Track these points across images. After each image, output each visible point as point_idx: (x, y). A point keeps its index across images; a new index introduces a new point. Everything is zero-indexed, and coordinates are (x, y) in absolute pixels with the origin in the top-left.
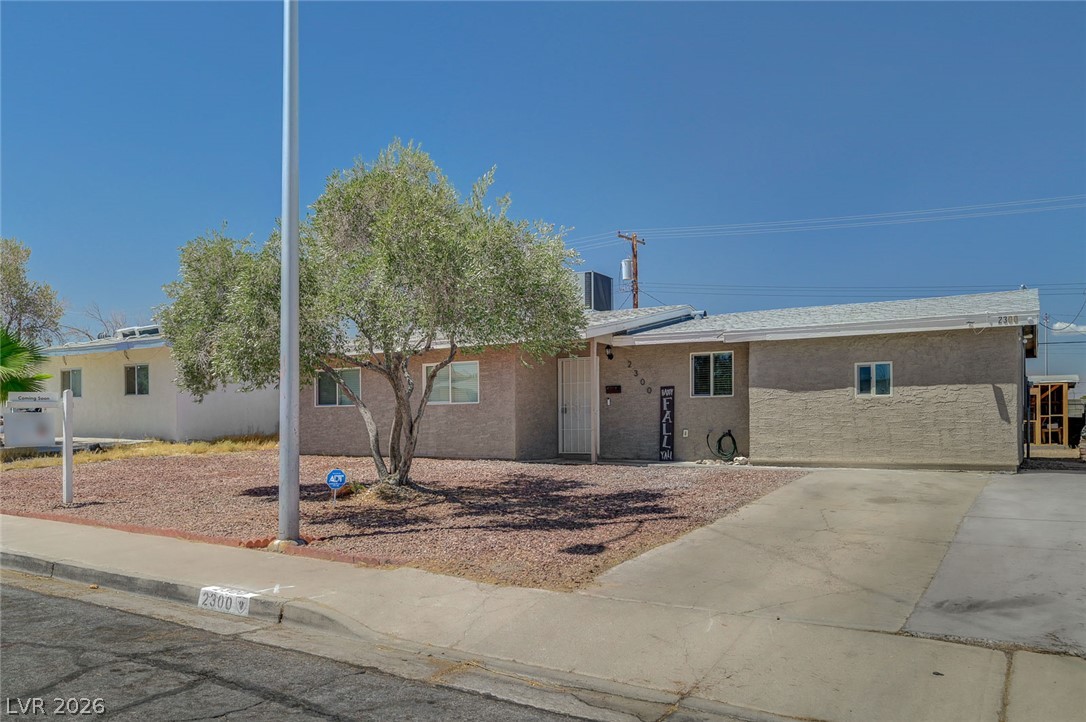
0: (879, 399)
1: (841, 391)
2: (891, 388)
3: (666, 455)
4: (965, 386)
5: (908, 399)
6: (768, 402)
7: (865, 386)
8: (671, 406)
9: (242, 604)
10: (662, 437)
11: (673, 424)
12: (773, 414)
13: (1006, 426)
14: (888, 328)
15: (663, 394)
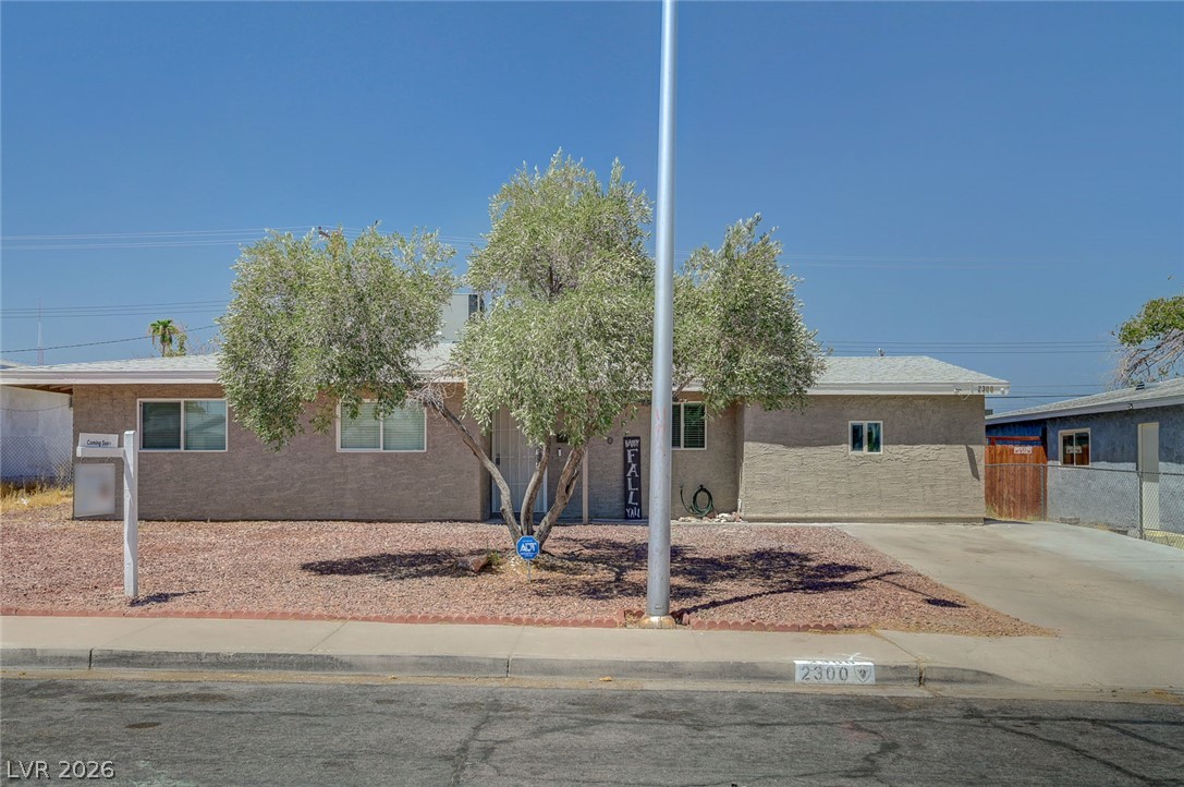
0: (870, 456)
1: (837, 448)
2: (882, 446)
3: (633, 513)
4: (944, 446)
5: (897, 456)
6: (763, 457)
7: (857, 442)
8: (637, 459)
9: (863, 673)
10: (626, 494)
11: (639, 478)
12: (768, 469)
13: (976, 482)
14: (878, 390)
15: (627, 445)
